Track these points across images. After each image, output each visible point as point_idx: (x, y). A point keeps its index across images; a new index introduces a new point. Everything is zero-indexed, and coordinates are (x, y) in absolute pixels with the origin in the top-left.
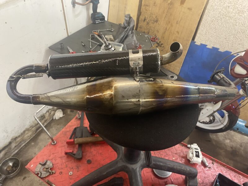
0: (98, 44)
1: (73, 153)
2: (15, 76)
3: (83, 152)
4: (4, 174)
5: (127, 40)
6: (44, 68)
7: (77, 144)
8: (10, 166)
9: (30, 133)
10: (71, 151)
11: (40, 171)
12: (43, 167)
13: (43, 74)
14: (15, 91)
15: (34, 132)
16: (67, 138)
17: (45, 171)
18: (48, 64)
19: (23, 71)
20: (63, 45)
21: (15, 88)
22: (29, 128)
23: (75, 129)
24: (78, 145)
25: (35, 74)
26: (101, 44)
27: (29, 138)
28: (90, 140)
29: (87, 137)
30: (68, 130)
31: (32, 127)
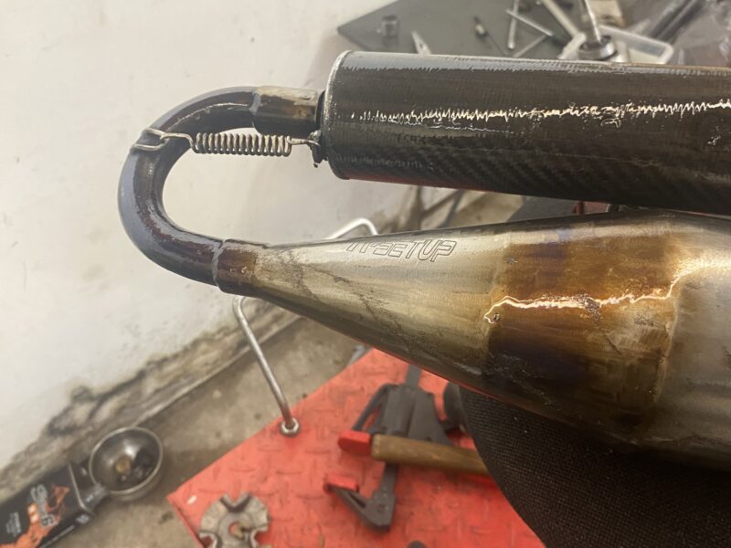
0: (548, 37)
1: (357, 495)
2: (163, 134)
3: (398, 502)
4: (103, 484)
5: (695, 27)
6: (304, 115)
7: (380, 459)
8: (125, 457)
9: (214, 354)
10: (350, 484)
11: (218, 529)
12: (231, 518)
13: (290, 146)
14: (151, 208)
15: (230, 353)
16: (346, 420)
17: (237, 537)
18: (323, 95)
19: (202, 114)
20: (394, 23)
21: (156, 196)
22: (214, 335)
23: (385, 391)
24: (382, 465)
25: (257, 138)
26: (559, 37)
27: (208, 372)
28: (435, 457)
29: (429, 439)
30: (355, 385)
31: (224, 331)
